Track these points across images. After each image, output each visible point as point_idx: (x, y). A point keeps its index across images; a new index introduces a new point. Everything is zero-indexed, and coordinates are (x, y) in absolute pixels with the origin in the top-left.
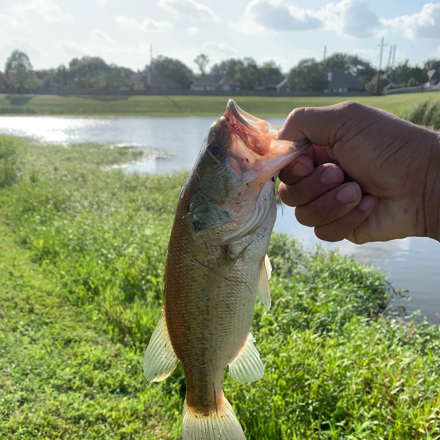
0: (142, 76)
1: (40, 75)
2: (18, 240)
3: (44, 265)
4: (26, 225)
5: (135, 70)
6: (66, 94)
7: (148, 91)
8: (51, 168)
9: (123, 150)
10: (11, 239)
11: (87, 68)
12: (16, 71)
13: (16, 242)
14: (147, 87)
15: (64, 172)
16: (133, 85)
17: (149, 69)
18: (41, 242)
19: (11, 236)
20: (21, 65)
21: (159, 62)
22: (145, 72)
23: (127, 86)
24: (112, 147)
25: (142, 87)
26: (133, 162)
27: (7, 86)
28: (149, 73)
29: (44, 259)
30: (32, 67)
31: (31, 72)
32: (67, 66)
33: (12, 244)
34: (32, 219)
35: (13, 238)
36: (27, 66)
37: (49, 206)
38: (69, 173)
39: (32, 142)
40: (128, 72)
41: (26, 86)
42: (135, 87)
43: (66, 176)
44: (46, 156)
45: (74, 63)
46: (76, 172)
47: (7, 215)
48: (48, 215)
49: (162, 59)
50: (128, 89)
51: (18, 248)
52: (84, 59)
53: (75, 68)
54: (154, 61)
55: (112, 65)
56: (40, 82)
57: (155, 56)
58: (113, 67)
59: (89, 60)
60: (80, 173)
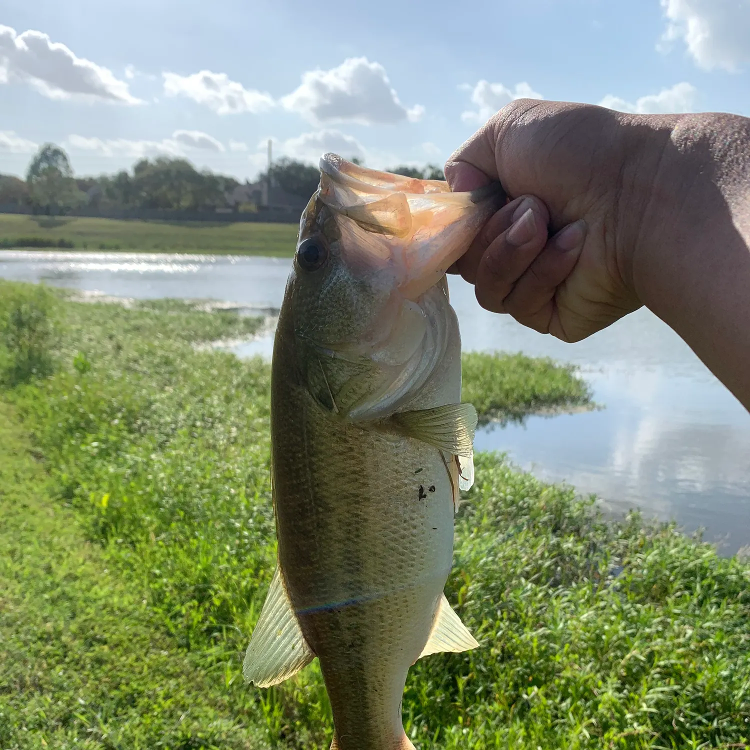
0: (253, 191)
1: (85, 185)
2: (58, 489)
3: (112, 549)
4: (71, 458)
5: (242, 180)
6: (126, 216)
7: (263, 215)
8: (109, 345)
9: (230, 315)
10: (43, 486)
11: (162, 177)
12: (45, 178)
13: (53, 494)
14: (261, 208)
15: (134, 354)
16: (237, 204)
17: (265, 179)
18: (105, 498)
19: (42, 480)
20: (53, 170)
21: (281, 168)
22: (260, 183)
23: (228, 206)
24: (208, 309)
25: (253, 208)
26: (250, 336)
27: (29, 202)
28: (265, 185)
29: (112, 535)
30: (71, 172)
31: (69, 180)
32: (131, 173)
33: (46, 498)
34: (83, 447)
35: (46, 484)
36: (62, 170)
37: (116, 421)
38: (141, 356)
39: (69, 296)
40: (230, 184)
41: (61, 203)
42: (241, 209)
43: (136, 361)
44: (97, 323)
45: (142, 167)
46: (154, 354)
47: (33, 436)
48: (113, 438)
49: (287, 163)
50: (229, 211)
51: (57, 506)
52: (159, 161)
53: (144, 174)
54: (273, 167)
55: (204, 171)
56: (84, 197)
57: (276, 158)
58: (205, 175)
59: (167, 162)
60: (162, 357)
